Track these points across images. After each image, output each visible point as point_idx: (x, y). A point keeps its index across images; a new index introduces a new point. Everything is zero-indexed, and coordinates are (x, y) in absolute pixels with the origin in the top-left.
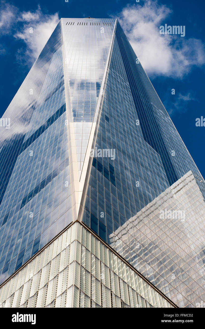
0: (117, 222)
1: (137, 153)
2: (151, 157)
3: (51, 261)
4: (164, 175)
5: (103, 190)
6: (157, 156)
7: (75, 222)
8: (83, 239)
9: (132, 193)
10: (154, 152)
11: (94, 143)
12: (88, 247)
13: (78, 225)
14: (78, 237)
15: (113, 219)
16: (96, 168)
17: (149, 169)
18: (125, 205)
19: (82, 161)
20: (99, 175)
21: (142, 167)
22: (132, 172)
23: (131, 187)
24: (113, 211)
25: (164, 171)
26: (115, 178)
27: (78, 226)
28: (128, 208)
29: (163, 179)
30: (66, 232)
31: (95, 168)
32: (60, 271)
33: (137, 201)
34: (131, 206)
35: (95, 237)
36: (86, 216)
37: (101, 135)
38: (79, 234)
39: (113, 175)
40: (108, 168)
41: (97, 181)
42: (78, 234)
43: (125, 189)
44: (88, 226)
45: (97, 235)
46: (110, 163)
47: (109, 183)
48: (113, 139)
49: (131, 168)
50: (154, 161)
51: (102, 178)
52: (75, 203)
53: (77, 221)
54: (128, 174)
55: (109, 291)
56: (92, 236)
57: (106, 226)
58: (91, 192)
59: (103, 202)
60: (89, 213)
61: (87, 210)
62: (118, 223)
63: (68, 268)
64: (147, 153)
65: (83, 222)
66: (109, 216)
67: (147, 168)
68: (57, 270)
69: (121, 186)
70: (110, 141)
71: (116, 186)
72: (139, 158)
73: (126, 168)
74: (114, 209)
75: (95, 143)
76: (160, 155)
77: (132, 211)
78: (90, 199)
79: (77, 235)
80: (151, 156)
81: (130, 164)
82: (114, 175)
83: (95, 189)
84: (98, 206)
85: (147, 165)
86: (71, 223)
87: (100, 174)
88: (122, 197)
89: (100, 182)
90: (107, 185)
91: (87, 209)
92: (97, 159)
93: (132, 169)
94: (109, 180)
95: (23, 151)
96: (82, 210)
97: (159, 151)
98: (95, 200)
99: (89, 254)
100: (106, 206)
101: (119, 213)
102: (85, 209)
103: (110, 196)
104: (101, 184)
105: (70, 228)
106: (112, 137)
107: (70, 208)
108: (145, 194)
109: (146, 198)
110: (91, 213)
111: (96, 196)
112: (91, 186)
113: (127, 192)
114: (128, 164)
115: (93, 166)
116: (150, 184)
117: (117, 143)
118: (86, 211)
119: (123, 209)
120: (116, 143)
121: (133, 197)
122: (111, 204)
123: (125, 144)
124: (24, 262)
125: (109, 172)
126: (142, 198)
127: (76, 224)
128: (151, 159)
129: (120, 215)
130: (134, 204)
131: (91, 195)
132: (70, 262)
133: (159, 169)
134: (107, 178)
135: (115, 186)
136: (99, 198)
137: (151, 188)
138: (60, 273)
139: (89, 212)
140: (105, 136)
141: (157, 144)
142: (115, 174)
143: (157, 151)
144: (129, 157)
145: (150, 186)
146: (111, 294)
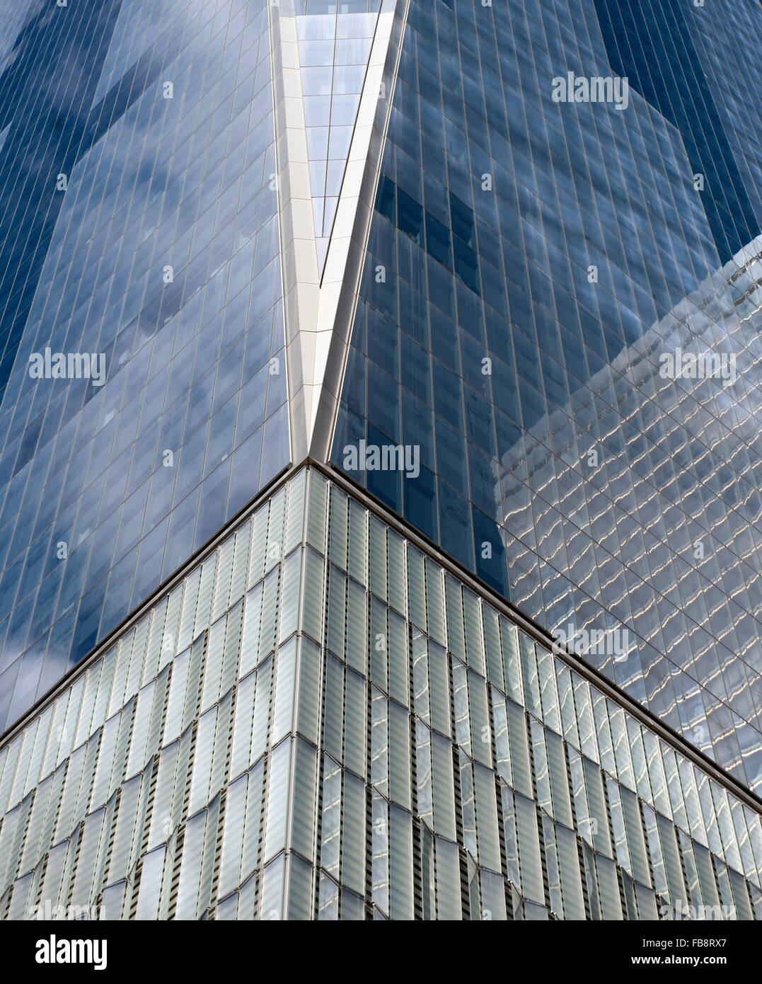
0: (482, 451)
1: (578, 133)
2: (641, 146)
3: (207, 630)
4: (699, 219)
5: (423, 315)
6: (666, 136)
7: (299, 468)
8: (336, 536)
9: (552, 313)
10: (656, 122)
11: (385, 108)
12: (355, 568)
13: (312, 477)
14: (313, 529)
15: (465, 439)
16: (391, 221)
17: (630, 198)
18: (522, 372)
19: (329, 193)
20: (403, 253)
21: (599, 194)
22: (551, 224)
23: (547, 290)
24: (467, 405)
25: (697, 204)
26: (478, 255)
27: (311, 484)
28: (535, 383)
29: (690, 239)
30: (266, 508)
31: (385, 220)
32: (241, 676)
33: (572, 351)
34: (547, 372)
35: (386, 522)
36: (348, 437)
37: (414, 71)
38: (318, 516)
39: (470, 244)
40: (444, 213)
41: (398, 277)
42: (315, 517)
43: (519, 305)
44: (354, 480)
45: (397, 513)
46: (453, 192)
47: (452, 282)
48: (469, 80)
49: (552, 206)
50: (655, 163)
51: (419, 264)
52: (302, 385)
53: (309, 463)
54: (538, 232)
55: (444, 747)
56: (373, 522)
57: (433, 474)
58: (371, 331)
59: (424, 369)
60: (362, 424)
61: (350, 410)
62: (486, 455)
63: (271, 663)
64: (622, 128)
65: (335, 464)
66: (451, 426)
67: (619, 199)
68: (229, 668)
69: (501, 290)
70: (456, 92)
71: (478, 293)
72: (585, 156)
73: (527, 208)
74: (472, 396)
75: (389, 109)
76: (684, 129)
77: (550, 396)
78: (367, 360)
79: (309, 524)
80: (641, 140)
81: (548, 188)
82: (474, 244)
83: (387, 313)
84: (400, 386)
85: (619, 181)
86: (286, 470)
87: (411, 245)
88: (506, 338)
89: (409, 281)
90: (441, 293)
91: (352, 402)
92: (396, 182)
93: (554, 210)
94: (450, 270)
95: (94, 144)
96: (331, 411)
97: (679, 113)
98: (388, 363)
99: (360, 600)
100: (434, 384)
101: (493, 411)
102: (342, 406)
103: (454, 340)
104: (413, 289)
105: (281, 493)
106: (464, 71)
107: (278, 405)
108: (609, 317)
109: (616, 331)
110: (369, 422)
111: (394, 343)
112: (368, 303)
113: (528, 312)
114: (536, 189)
115: (379, 214)
116: (634, 267)
117: (487, 96)
118: (346, 414)
119: (512, 389)
120: (480, 99)
121: (555, 334)
122: (457, 376)
123: (523, 100)
124: (102, 632)
125: (449, 234)
126: (597, 333)
127: (304, 478)
128: (638, 155)
129: (497, 416)
130: (560, 364)
131: (371, 344)
132: (281, 640)
133: (675, 197)
134: (441, 259)
135: (474, 294)
136: (407, 355)
137: (638, 286)
138: (241, 681)
139: (361, 418)
140: (434, 73)
141: (669, 81)
142: (475, 242)
143: (667, 114)
144: (540, 154)
145: (632, 277)
146: (456, 756)
